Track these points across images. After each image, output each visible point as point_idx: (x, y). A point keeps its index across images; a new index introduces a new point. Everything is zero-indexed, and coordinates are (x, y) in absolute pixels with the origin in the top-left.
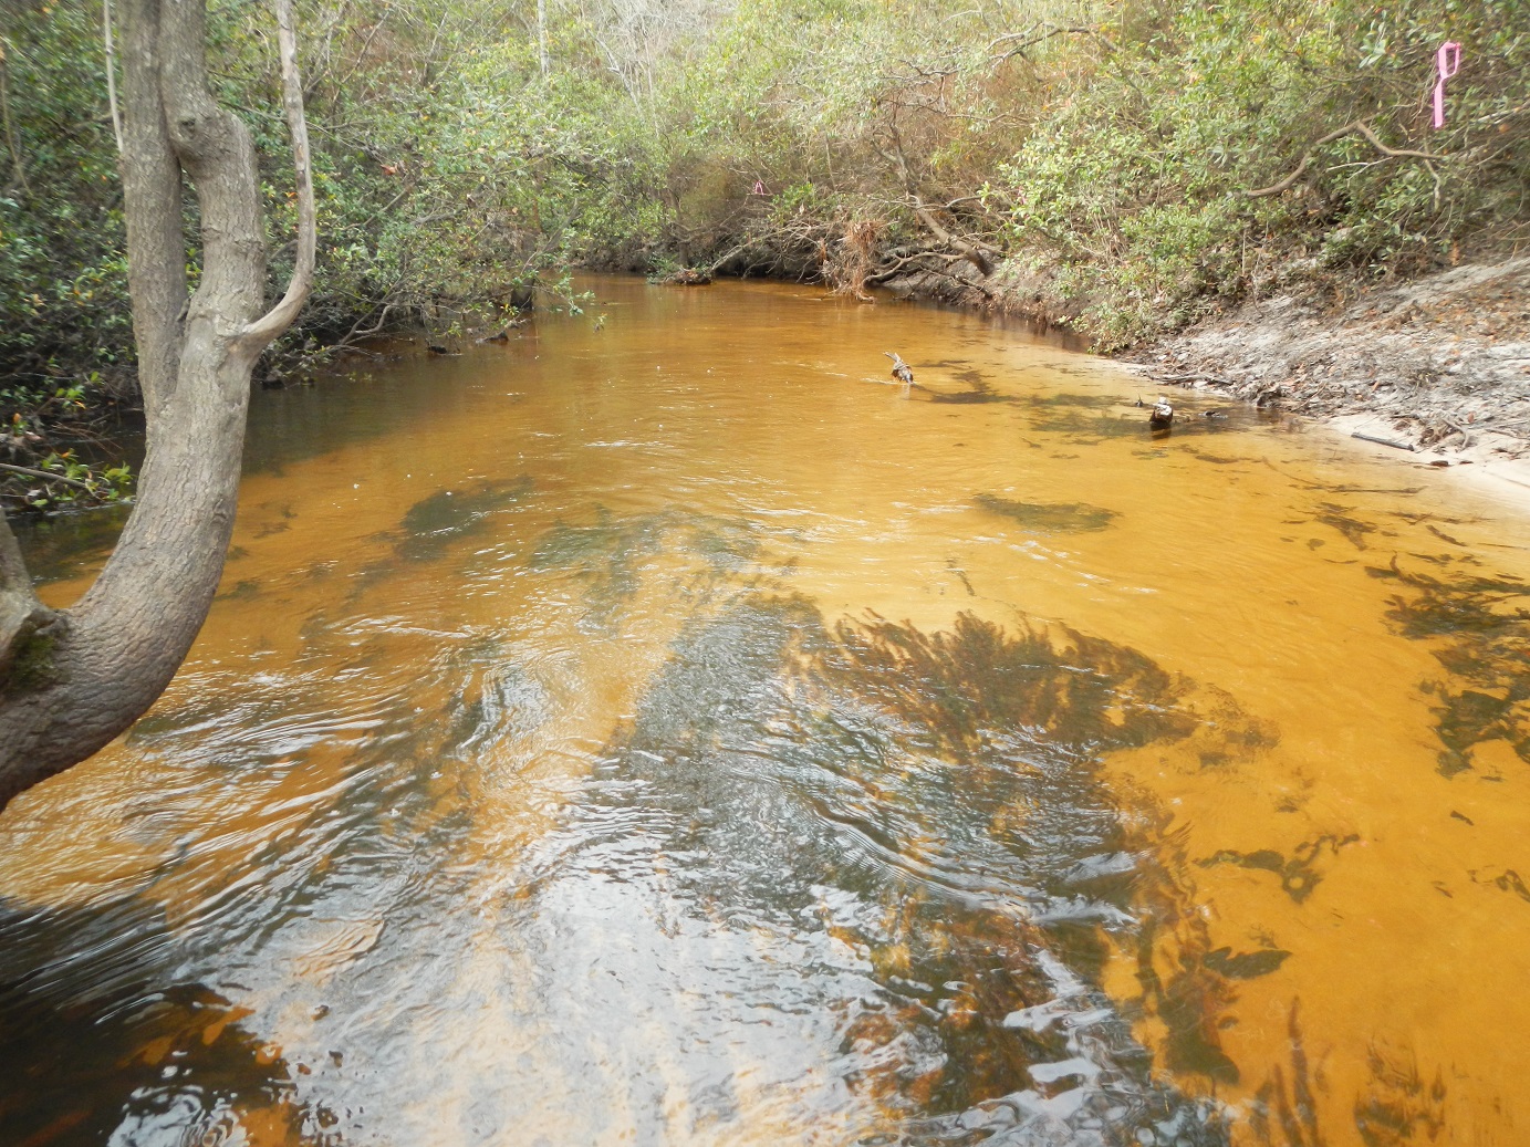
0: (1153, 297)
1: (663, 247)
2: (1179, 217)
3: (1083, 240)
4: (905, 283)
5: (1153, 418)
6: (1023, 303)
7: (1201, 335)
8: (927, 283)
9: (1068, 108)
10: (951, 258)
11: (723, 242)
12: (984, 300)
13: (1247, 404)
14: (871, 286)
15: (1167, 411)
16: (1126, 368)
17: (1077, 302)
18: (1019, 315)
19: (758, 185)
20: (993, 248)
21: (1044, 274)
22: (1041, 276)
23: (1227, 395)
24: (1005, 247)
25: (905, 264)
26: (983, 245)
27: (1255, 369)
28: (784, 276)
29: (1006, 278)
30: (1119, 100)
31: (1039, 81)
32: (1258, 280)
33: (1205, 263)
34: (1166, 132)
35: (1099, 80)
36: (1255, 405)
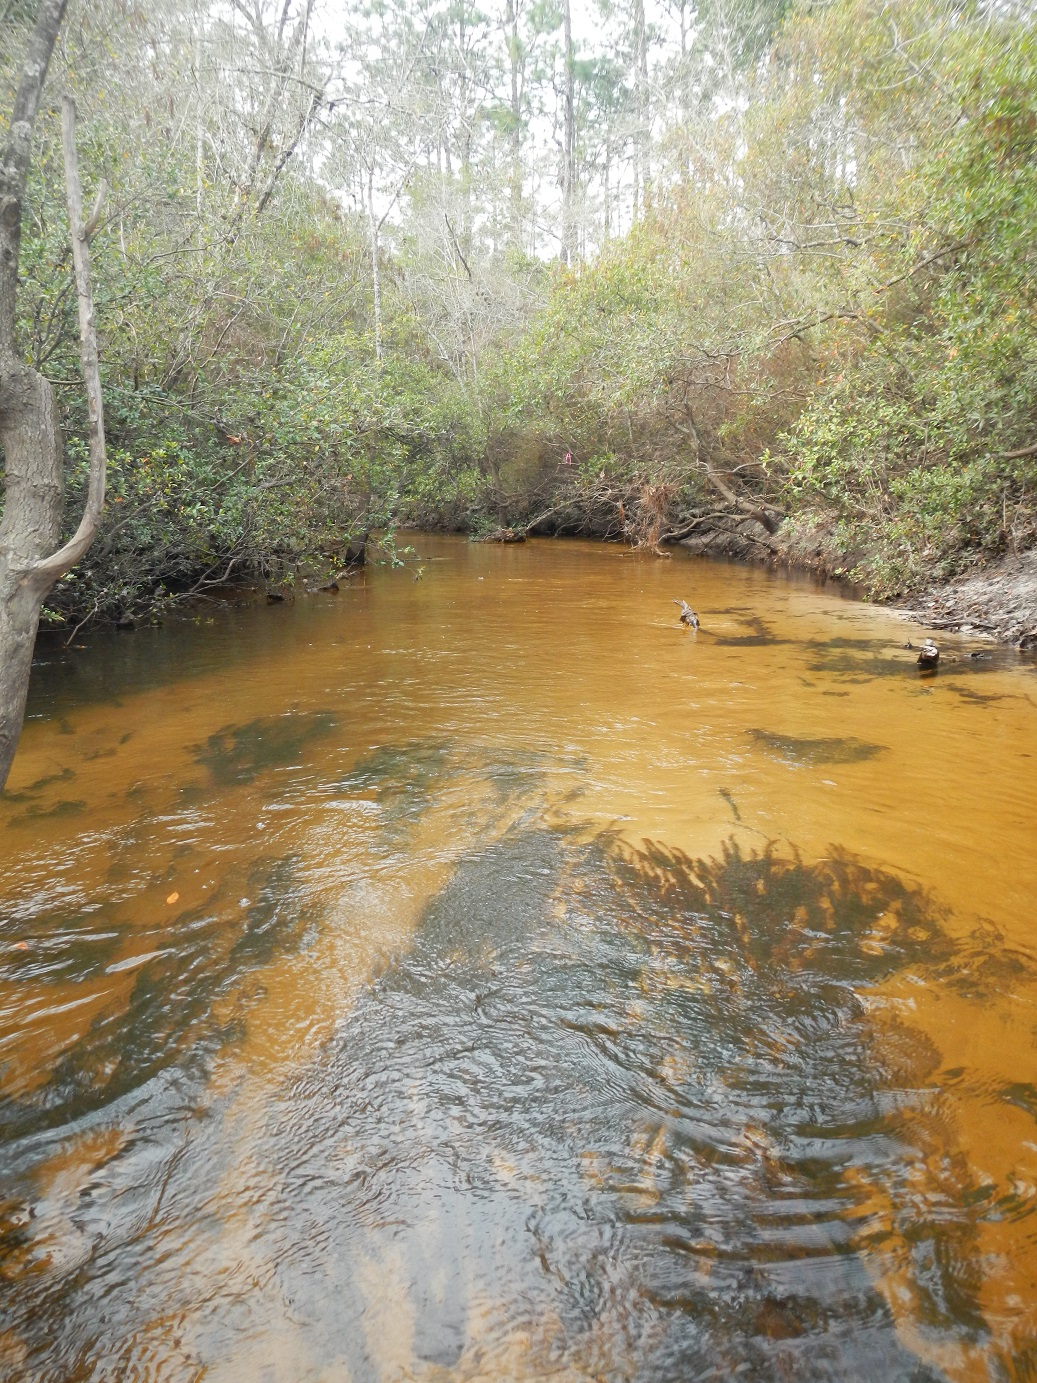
0: (922, 550)
1: (484, 510)
2: (943, 478)
3: (858, 501)
4: (699, 541)
5: (920, 660)
6: (805, 557)
7: (967, 584)
8: (719, 540)
9: (841, 384)
10: (738, 517)
11: (536, 506)
12: (770, 555)
13: (1011, 646)
14: (668, 543)
15: (933, 652)
16: (897, 614)
17: (853, 555)
18: (801, 569)
19: (568, 456)
20: (777, 509)
21: (824, 531)
22: (821, 533)
23: (991, 639)
24: (788, 507)
25: (698, 524)
26: (769, 506)
27: (1017, 614)
28: (591, 535)
29: (789, 535)
30: (885, 376)
31: (814, 360)
32: (1018, 534)
33: (969, 519)
34: (930, 403)
35: (868, 359)
36: (1017, 648)
